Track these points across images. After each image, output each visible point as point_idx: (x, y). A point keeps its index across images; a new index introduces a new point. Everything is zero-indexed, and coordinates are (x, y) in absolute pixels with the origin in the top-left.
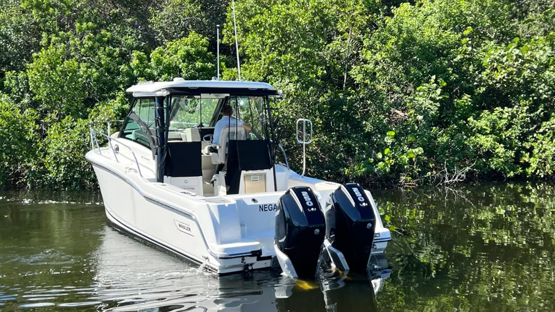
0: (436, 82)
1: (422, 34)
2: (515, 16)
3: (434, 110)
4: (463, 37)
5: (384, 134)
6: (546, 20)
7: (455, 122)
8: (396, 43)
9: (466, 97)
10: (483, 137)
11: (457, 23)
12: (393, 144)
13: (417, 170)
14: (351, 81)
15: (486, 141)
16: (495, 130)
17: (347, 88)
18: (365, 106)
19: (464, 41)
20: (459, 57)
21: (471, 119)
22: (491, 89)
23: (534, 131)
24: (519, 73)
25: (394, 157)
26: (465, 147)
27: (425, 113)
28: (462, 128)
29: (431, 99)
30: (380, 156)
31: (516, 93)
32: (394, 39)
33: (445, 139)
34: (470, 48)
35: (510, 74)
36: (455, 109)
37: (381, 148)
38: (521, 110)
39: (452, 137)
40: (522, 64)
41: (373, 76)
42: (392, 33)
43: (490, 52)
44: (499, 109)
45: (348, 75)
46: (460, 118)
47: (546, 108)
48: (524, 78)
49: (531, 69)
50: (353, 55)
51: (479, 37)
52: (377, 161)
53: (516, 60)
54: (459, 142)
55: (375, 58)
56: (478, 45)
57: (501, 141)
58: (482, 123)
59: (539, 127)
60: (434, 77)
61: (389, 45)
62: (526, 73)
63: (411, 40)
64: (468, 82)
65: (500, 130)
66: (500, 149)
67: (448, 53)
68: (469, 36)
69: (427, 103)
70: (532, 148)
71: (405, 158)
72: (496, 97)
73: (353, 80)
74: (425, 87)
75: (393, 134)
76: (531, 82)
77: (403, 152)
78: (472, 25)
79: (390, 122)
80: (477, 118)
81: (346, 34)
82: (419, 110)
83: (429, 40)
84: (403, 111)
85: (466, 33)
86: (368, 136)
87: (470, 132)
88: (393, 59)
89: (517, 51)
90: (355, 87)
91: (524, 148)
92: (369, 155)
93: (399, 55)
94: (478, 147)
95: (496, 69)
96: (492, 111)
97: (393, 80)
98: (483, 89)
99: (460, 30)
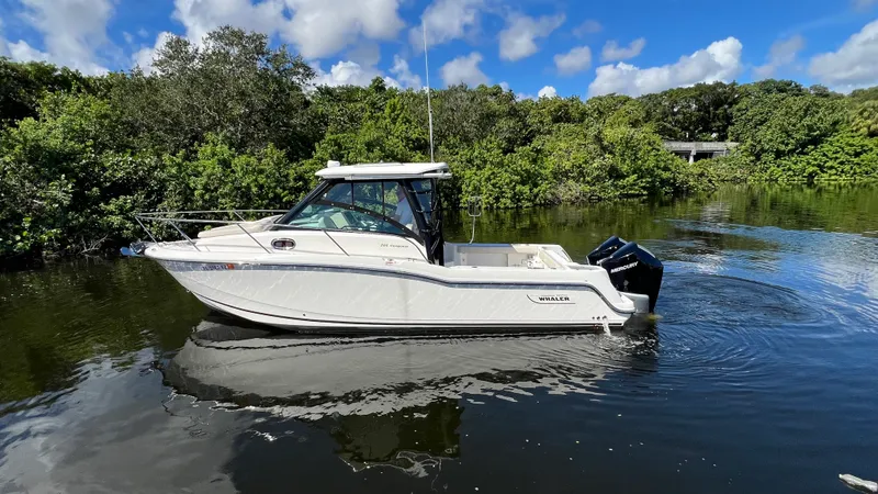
0: (66, 179)
1: (49, 144)
2: (130, 134)
3: (67, 200)
4: (88, 147)
5: (20, 221)
6: (152, 138)
7: (89, 207)
8: (24, 149)
9: (95, 189)
10: (113, 217)
11: (82, 135)
12: (30, 227)
13: (56, 245)
15: (116, 220)
16: (122, 210)
19: (87, 150)
20: (84, 161)
21: (102, 204)
22: (114, 183)
24: (136, 173)
25: (33, 238)
26: (100, 225)
27: (61, 204)
28: (94, 212)
29: (64, 191)
30: (18, 238)
31: (135, 185)
32: (20, 146)
33: (82, 220)
34: (93, 155)
35: (127, 173)
36: (87, 198)
37: (19, 231)
38: (140, 196)
39: (87, 218)
40: (136, 167)
42: (17, 141)
43: (109, 158)
44: (123, 197)
46: (92, 205)
47: (158, 195)
48: (140, 177)
49: (144, 170)
51: (100, 148)
52: (15, 242)
53: (131, 164)
54: (94, 222)
56: (100, 153)
57: (128, 219)
58: (112, 207)
60: (64, 175)
61: (17, 150)
62: (141, 173)
63: (38, 148)
64: (94, 178)
65: (127, 211)
66: (129, 224)
67: (75, 159)
68: (91, 146)
69: (61, 195)
74: (56, 183)
75: (30, 219)
76: (145, 179)
77: (42, 233)
78: (93, 138)
79: (27, 211)
80: (107, 203)
82: (55, 200)
83: (56, 148)
84: (40, 200)
85: (89, 144)
87: (102, 213)
88: (22, 161)
89: (131, 159)
94: (110, 226)
95: (116, 170)
96: (118, 199)
97: (25, 178)
98: (108, 184)
99: (83, 142)
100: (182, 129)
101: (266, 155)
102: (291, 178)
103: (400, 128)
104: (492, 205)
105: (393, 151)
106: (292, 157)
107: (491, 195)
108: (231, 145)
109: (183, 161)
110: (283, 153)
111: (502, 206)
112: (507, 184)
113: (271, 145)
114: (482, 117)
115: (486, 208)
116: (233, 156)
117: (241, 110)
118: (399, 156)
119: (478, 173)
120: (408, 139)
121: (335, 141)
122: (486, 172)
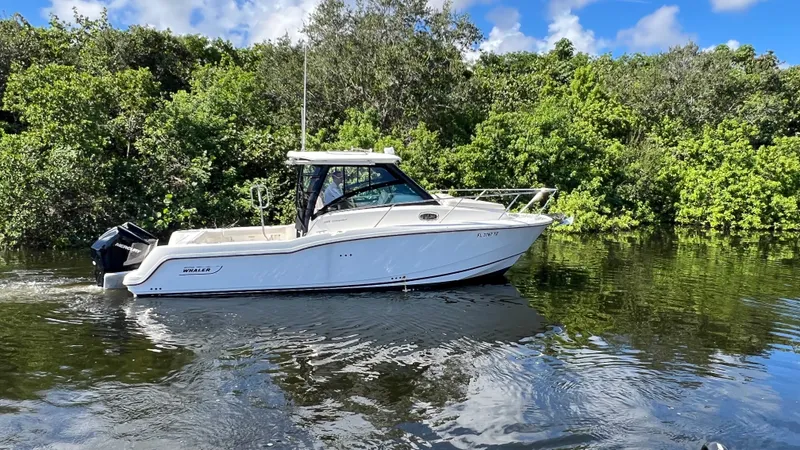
0: (207, 156)
1: (196, 117)
2: (270, 109)
3: (205, 178)
4: (229, 122)
5: (163, 197)
7: (224, 188)
8: (174, 122)
9: (232, 169)
10: (245, 201)
11: (225, 110)
12: (170, 205)
14: (134, 152)
15: (248, 204)
17: (130, 157)
18: (148, 173)
19: (230, 125)
20: (226, 137)
21: (236, 186)
22: (251, 164)
23: (283, 197)
24: (272, 153)
25: (171, 216)
26: (232, 208)
27: (199, 181)
28: (228, 193)
29: (204, 169)
30: (159, 215)
31: (270, 168)
32: (172, 119)
33: (216, 201)
34: (235, 131)
35: (265, 153)
36: (223, 178)
37: (160, 208)
38: (274, 180)
39: (221, 199)
40: (274, 145)
41: (154, 148)
42: (170, 113)
43: (250, 135)
44: (257, 179)
45: (132, 146)
46: (227, 186)
47: (291, 180)
48: (276, 157)
49: (281, 149)
50: (136, 130)
51: (241, 123)
52: (156, 219)
53: (269, 143)
54: (227, 204)
55: (156, 133)
56: (242, 129)
59: (287, 194)
60: (206, 152)
61: (168, 123)
62: (277, 153)
63: (186, 121)
64: (233, 156)
67: (218, 134)
68: (233, 121)
69: (201, 172)
70: (282, 209)
71: (182, 217)
72: (255, 170)
73: (138, 151)
74: (198, 159)
75: (171, 196)
76: (281, 160)
77: (180, 212)
78: (236, 113)
79: (169, 188)
80: (241, 185)
81: (128, 111)
82: (194, 178)
83: (202, 122)
84: (181, 178)
85: (232, 118)
86: (149, 198)
87: (235, 196)
88: (171, 135)
89: (270, 136)
90: (138, 156)
91: (276, 209)
92: (150, 214)
93: (175, 132)
94: (241, 208)
95: (254, 148)
96: (252, 180)
97: (172, 153)
98: (245, 163)
99: (227, 116)
100: (324, 104)
101: (413, 138)
102: (441, 168)
103: (592, 105)
104: (728, 224)
105: (579, 137)
106: (445, 142)
107: (726, 208)
108: (375, 124)
109: (322, 142)
110: (435, 135)
111: (746, 226)
112: (756, 193)
113: (422, 124)
114: (720, 91)
115: (718, 228)
116: (376, 138)
117: (392, 81)
118: (588, 145)
119: (709, 173)
120: (601, 121)
121: (501, 121)
122: (722, 173)
